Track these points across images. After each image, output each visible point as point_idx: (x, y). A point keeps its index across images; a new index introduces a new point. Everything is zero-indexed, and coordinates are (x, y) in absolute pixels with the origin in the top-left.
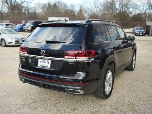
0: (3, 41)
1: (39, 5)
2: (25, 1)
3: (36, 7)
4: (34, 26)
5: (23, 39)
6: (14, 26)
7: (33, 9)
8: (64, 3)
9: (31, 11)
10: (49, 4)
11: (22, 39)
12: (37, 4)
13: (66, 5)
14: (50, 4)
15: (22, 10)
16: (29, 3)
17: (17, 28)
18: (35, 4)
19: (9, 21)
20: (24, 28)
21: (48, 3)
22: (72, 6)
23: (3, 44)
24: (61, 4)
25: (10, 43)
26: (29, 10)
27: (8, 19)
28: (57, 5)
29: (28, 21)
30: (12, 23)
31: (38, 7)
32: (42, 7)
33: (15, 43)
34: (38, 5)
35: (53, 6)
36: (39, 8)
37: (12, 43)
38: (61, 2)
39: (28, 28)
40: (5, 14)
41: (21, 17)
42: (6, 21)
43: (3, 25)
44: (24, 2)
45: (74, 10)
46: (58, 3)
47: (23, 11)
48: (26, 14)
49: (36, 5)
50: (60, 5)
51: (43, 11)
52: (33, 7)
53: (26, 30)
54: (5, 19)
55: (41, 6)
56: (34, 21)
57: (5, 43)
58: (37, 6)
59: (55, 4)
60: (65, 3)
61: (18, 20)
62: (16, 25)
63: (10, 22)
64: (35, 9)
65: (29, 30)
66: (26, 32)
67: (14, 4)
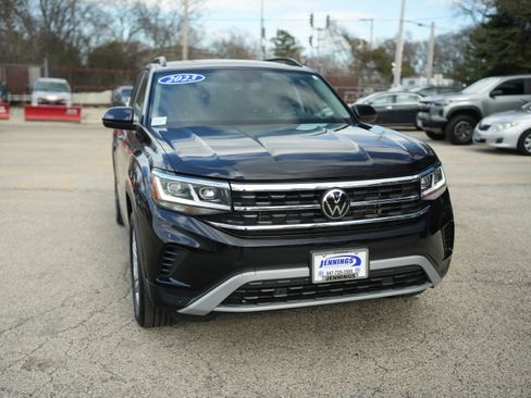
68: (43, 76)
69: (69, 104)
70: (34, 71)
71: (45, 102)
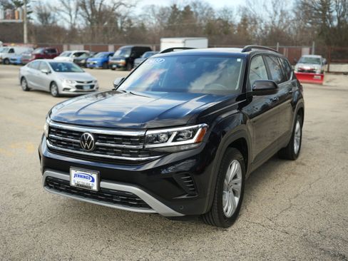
0: (53, 86)
1: (153, 11)
2: (123, 2)
3: (145, 15)
4: (130, 57)
5: (91, 82)
6: (91, 57)
7: (140, 19)
8: (208, 6)
9: (135, 25)
10: (174, 7)
11: (89, 82)
12: (148, 8)
13: (211, 9)
14: (177, 7)
15: (117, 23)
16: (131, 6)
17: (96, 62)
18: (143, 8)
19: (82, 47)
20: (111, 60)
21: (172, 5)
22: (225, 11)
23: (54, 92)
24: (201, 7)
25: (65, 89)
26: (133, 21)
27: (82, 43)
28: (192, 10)
29: (121, 46)
30: (87, 51)
31: (151, 14)
32: (159, 15)
33: (75, 89)
34: (150, 10)
35: (183, 12)
36: (152, 17)
37: (69, 89)
38: (200, 4)
39: (118, 61)
40: (80, 30)
41: (106, 38)
42: (77, 46)
43: (70, 54)
44: (121, 4)
45: (230, 20)
46: (195, 5)
47: (119, 25)
48: (125, 30)
49: (147, 11)
50: (198, 10)
51: (161, 23)
52: (140, 16)
53: (114, 66)
54: (75, 43)
55: (157, 13)
56: (132, 46)
57: (57, 90)
58: (148, 14)
59: (187, 8)
60: (210, 6)
61: (102, 44)
62: (96, 54)
63: (85, 49)
64: (144, 19)
65: (121, 65)
66: (114, 69)
67: (98, 10)
68: (310, 53)
69: (318, 72)
70: (306, 50)
71: (302, 70)
